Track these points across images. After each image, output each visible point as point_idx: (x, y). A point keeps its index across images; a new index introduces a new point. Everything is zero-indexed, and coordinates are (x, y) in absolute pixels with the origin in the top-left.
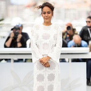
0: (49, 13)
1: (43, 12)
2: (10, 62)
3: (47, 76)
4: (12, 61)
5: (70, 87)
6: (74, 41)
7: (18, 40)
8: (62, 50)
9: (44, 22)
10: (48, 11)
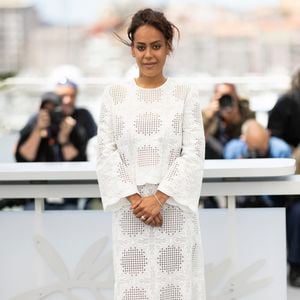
0: (155, 46)
1: (136, 44)
2: (33, 209)
3: (157, 254)
4: (39, 206)
5: (232, 290)
6: (247, 142)
7: (63, 137)
8: (206, 168)
9: (141, 75)
10: (153, 40)
